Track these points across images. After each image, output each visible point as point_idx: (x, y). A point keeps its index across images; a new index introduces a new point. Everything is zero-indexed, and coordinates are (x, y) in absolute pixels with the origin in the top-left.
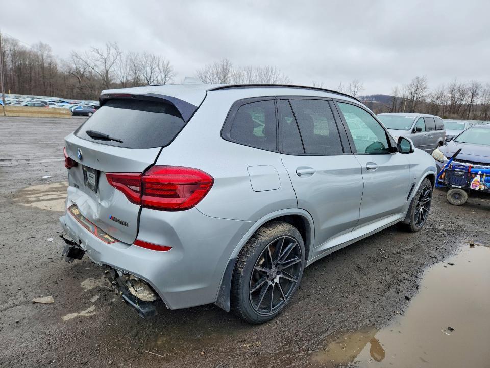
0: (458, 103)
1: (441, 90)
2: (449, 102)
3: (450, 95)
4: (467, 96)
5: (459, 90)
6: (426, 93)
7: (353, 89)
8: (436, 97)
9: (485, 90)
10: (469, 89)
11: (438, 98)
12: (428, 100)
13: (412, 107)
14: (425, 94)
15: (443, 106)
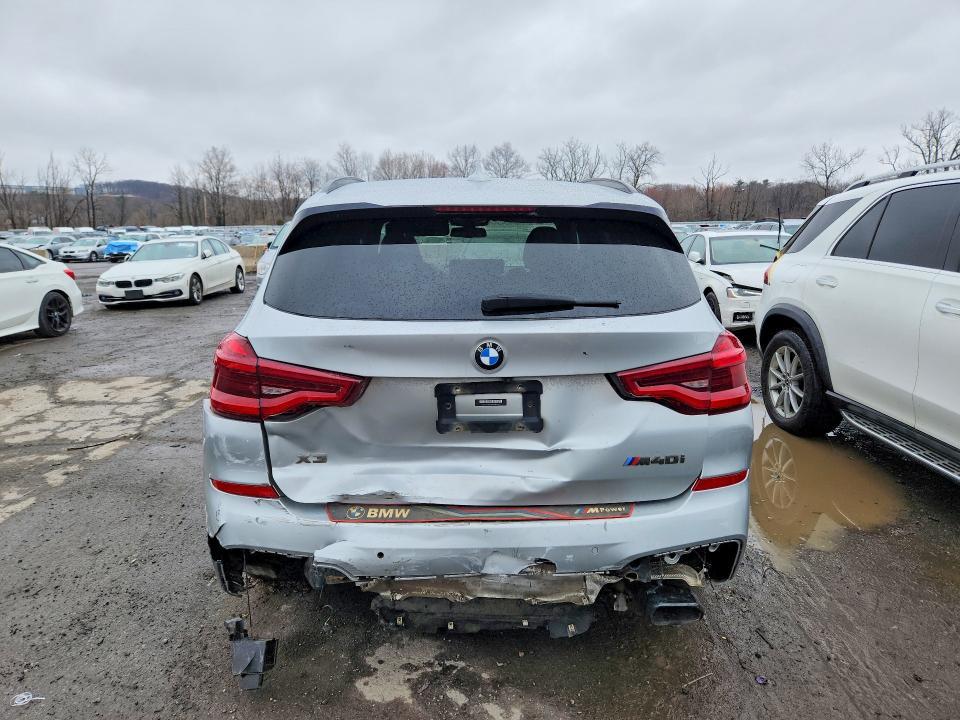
0: (292, 196)
1: (260, 172)
2: (278, 195)
3: (276, 183)
4: (303, 184)
5: (289, 175)
6: (236, 178)
7: (84, 167)
8: (254, 185)
9: (327, 174)
10: (303, 173)
11: (258, 188)
12: (243, 193)
13: (220, 206)
14: (233, 180)
15: (270, 203)
